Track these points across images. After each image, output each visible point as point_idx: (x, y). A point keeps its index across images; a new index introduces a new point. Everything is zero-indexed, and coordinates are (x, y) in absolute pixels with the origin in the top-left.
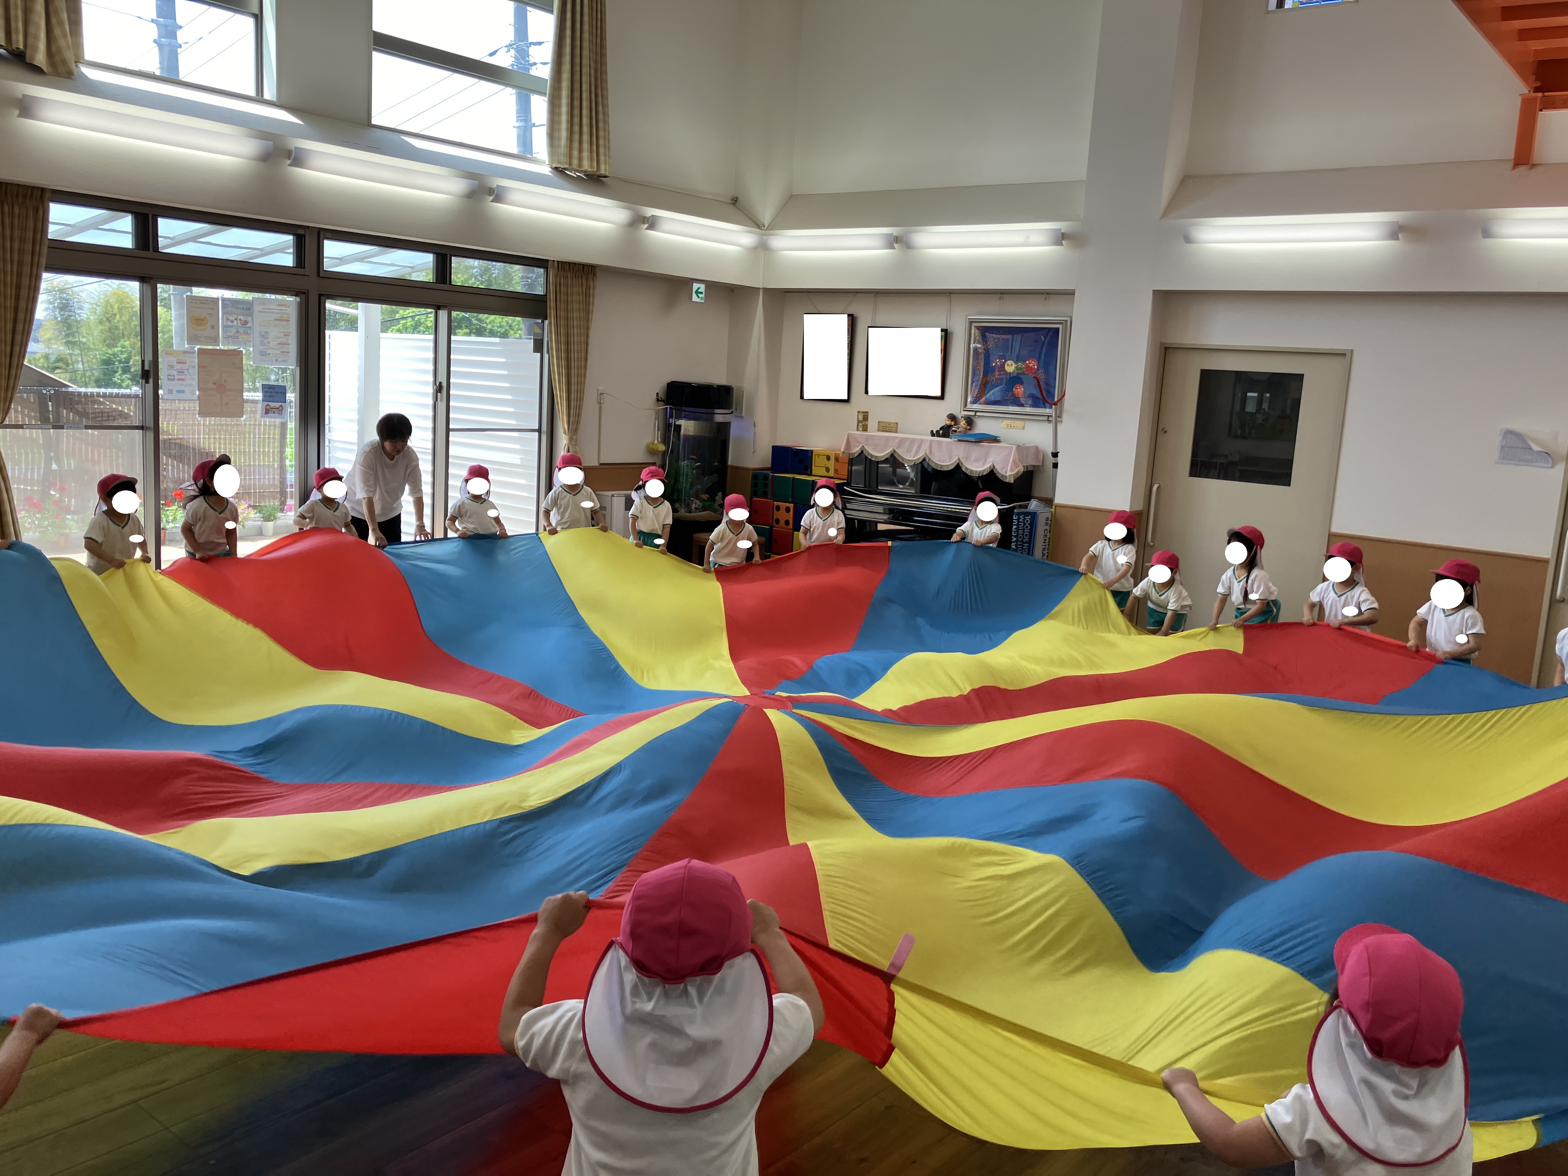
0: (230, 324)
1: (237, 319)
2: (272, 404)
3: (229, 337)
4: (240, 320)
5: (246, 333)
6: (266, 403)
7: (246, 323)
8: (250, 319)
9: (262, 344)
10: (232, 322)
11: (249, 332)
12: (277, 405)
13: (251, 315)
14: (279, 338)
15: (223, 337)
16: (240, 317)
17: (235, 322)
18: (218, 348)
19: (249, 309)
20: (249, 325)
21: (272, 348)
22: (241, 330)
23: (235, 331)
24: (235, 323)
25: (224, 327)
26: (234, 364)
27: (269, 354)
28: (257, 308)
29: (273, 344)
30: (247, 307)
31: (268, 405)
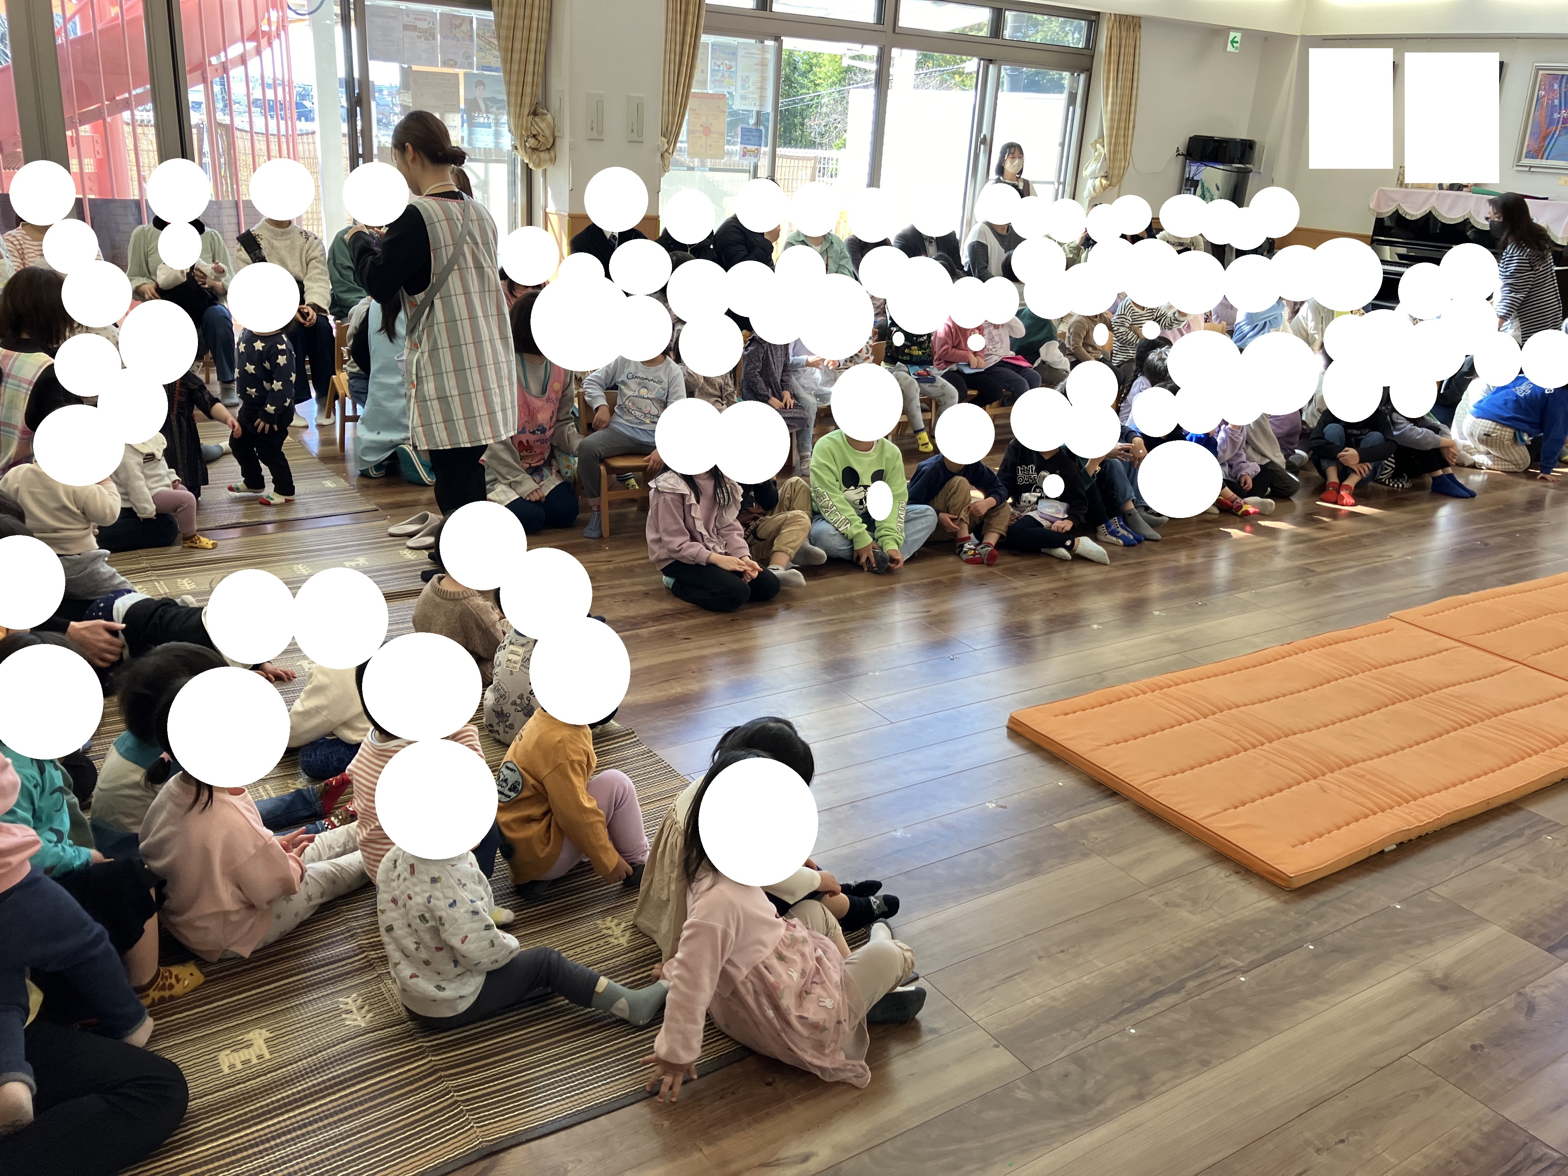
0: (717, 68)
2: (749, 147)
5: (730, 77)
7: (730, 67)
8: (734, 63)
9: (743, 87)
10: (719, 66)
12: (753, 148)
13: (735, 60)
14: (760, 82)
15: (711, 81)
19: (734, 54)
20: (733, 69)
21: (752, 93)
22: (726, 74)
23: (721, 75)
24: (721, 68)
25: (713, 70)
26: (718, 107)
28: (741, 53)
29: (752, 88)
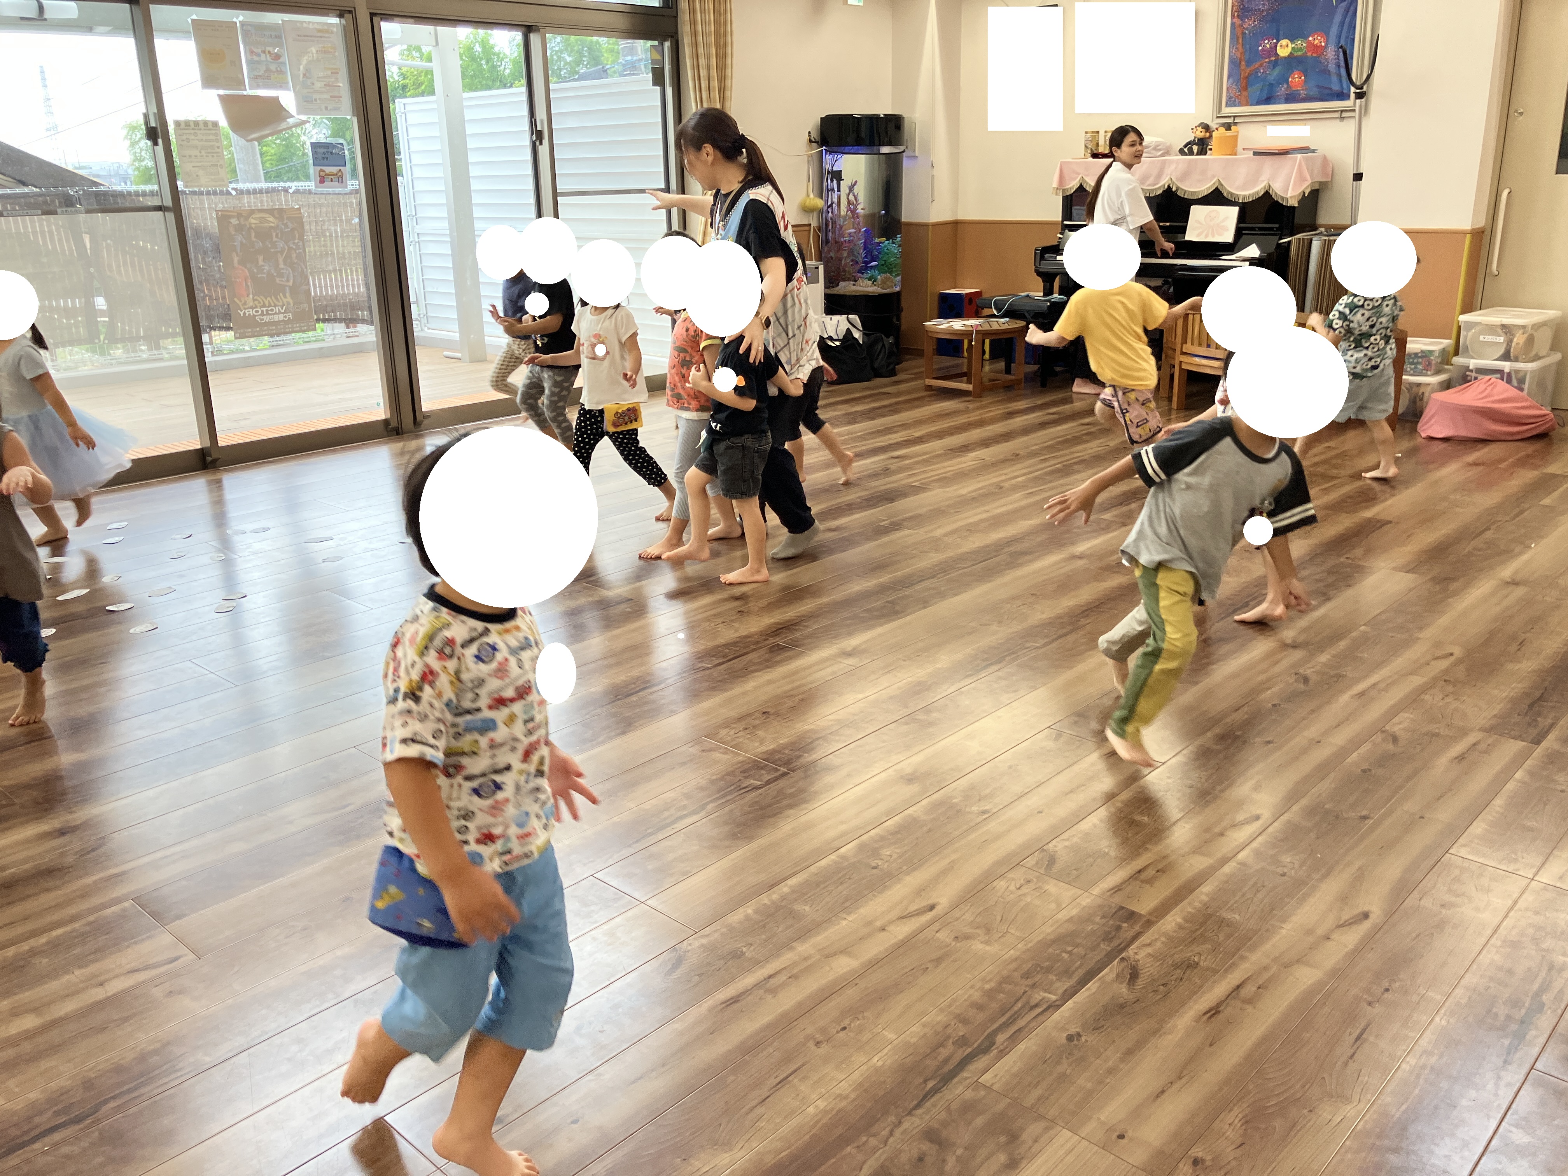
1: (264, 52)
3: (256, 77)
4: (269, 52)
5: (281, 72)
6: (319, 168)
7: (277, 57)
8: (282, 51)
10: (259, 55)
11: (282, 69)
12: (334, 170)
14: (325, 77)
15: (249, 78)
16: (268, 49)
17: (263, 55)
18: (245, 93)
19: (279, 37)
20: (282, 59)
23: (264, 68)
24: (262, 57)
25: (249, 63)
27: (316, 100)
28: (290, 35)
29: (318, 85)
30: (276, 34)
31: (321, 171)
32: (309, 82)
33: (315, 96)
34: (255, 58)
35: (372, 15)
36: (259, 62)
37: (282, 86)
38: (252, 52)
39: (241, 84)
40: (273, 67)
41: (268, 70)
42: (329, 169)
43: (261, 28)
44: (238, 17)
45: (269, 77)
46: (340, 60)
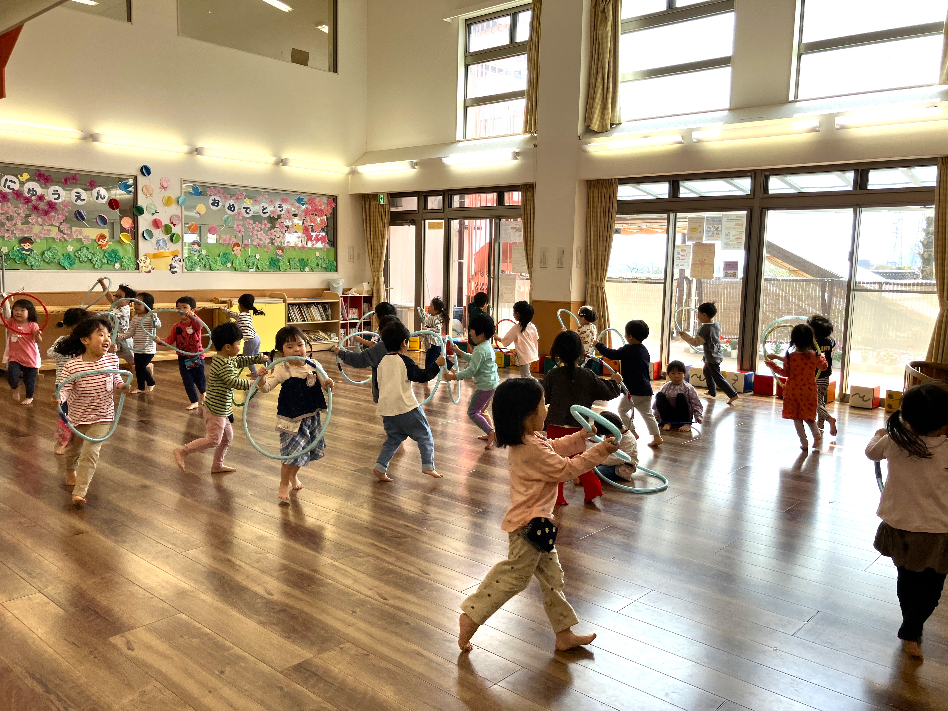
3: (708, 236)
6: (726, 271)
7: (718, 228)
8: (720, 226)
9: (726, 239)
11: (719, 233)
13: (721, 224)
14: (736, 235)
16: (716, 226)
17: (712, 228)
18: (703, 242)
19: (720, 221)
20: (720, 229)
21: (732, 241)
25: (706, 231)
26: (710, 251)
29: (732, 239)
30: (719, 220)
32: (728, 237)
33: (730, 243)
34: (709, 229)
35: (762, 209)
36: (710, 231)
37: (717, 239)
38: (708, 227)
39: (701, 239)
40: (715, 232)
41: (713, 233)
42: (729, 272)
43: (713, 218)
44: (705, 215)
45: (713, 236)
46: (744, 229)
